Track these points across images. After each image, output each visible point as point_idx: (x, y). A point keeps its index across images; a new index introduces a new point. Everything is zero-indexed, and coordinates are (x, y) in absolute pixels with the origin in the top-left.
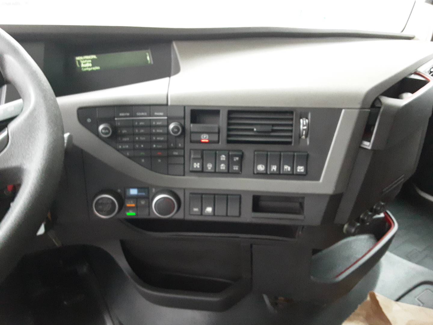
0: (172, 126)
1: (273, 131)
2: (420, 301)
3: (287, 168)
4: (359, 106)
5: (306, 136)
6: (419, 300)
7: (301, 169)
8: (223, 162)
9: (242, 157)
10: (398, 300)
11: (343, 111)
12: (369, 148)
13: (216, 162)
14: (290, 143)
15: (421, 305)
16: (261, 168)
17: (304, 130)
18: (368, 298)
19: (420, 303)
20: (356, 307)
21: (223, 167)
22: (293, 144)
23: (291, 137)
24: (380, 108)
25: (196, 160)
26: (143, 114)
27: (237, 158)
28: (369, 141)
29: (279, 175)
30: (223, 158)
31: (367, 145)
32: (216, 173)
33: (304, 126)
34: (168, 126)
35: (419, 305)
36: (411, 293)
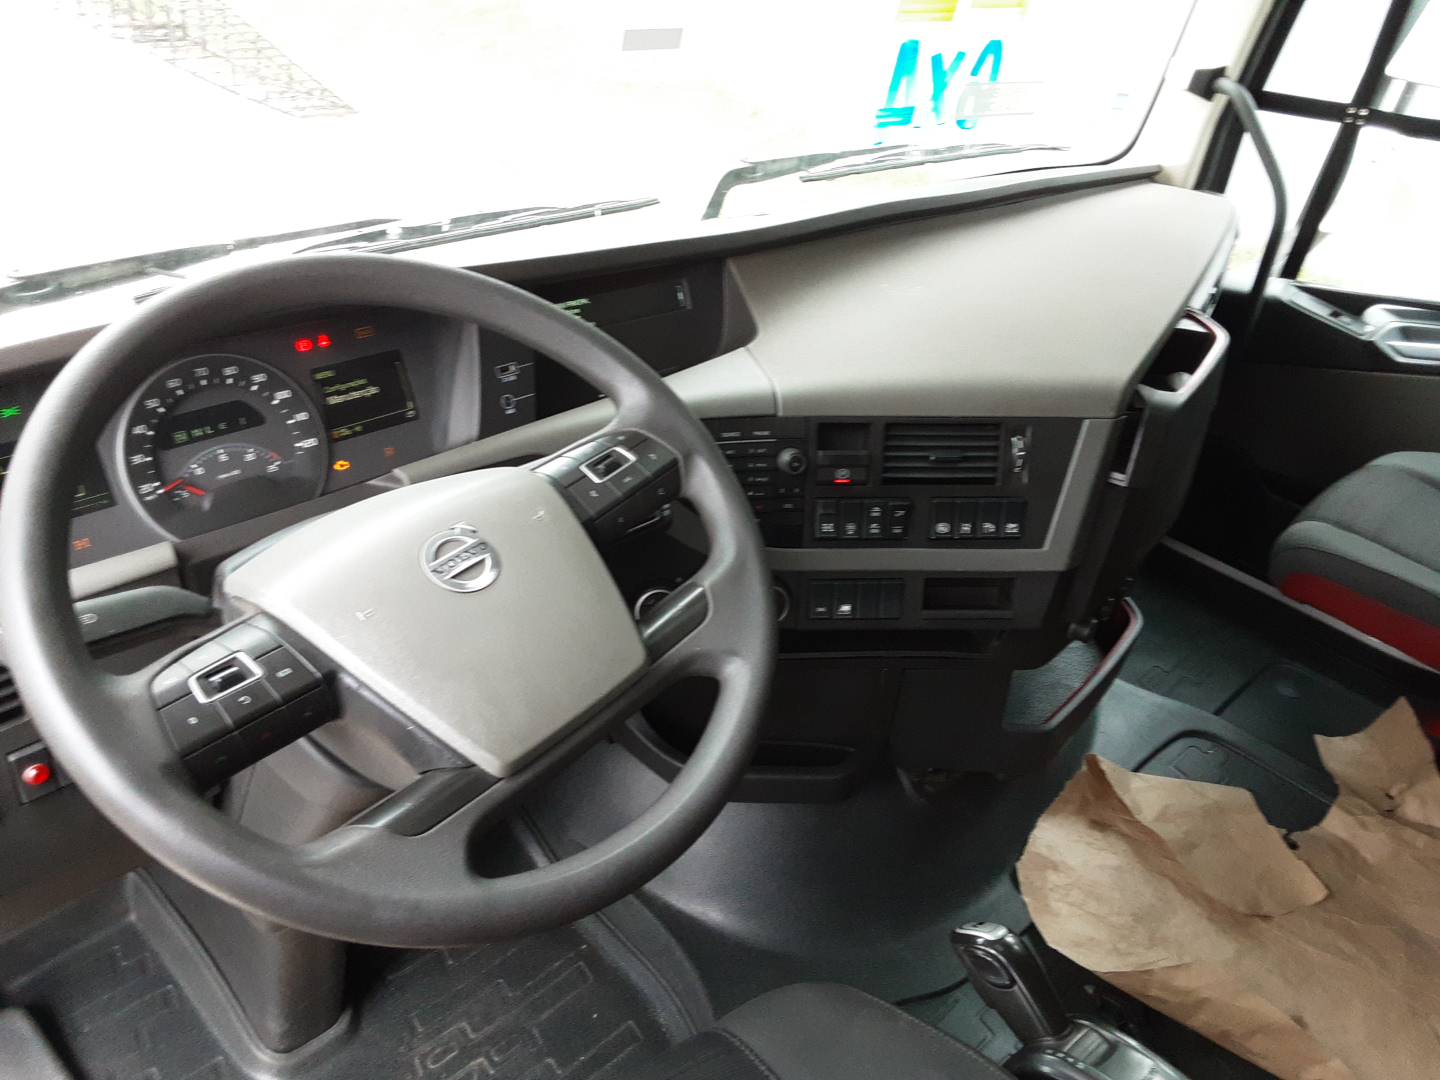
0: (786, 456)
1: (966, 459)
2: (1180, 771)
3: (989, 527)
4: (1112, 414)
5: (1023, 467)
6: (1176, 767)
7: (1012, 528)
8: (874, 520)
9: (909, 510)
10: (1137, 769)
11: (1086, 423)
12: (1123, 484)
13: (863, 520)
14: (992, 481)
15: (1182, 776)
16: (942, 528)
17: (1020, 457)
18: (1084, 768)
19: (1179, 773)
20: (1060, 787)
21: (875, 529)
22: (998, 484)
23: (994, 469)
24: (1141, 410)
25: (827, 519)
26: (732, 434)
27: (901, 513)
28: (1123, 472)
29: (975, 541)
30: (876, 512)
31: (1120, 479)
32: (863, 541)
33: (1021, 450)
34: (776, 456)
35: (1178, 777)
36: (1159, 756)
